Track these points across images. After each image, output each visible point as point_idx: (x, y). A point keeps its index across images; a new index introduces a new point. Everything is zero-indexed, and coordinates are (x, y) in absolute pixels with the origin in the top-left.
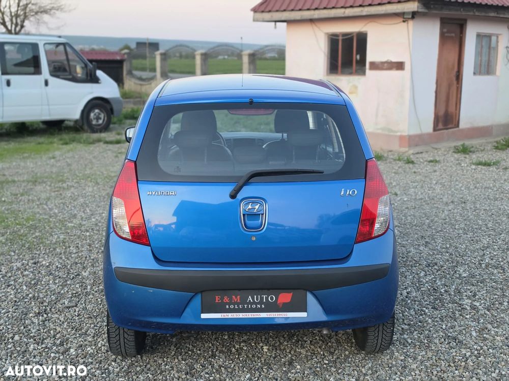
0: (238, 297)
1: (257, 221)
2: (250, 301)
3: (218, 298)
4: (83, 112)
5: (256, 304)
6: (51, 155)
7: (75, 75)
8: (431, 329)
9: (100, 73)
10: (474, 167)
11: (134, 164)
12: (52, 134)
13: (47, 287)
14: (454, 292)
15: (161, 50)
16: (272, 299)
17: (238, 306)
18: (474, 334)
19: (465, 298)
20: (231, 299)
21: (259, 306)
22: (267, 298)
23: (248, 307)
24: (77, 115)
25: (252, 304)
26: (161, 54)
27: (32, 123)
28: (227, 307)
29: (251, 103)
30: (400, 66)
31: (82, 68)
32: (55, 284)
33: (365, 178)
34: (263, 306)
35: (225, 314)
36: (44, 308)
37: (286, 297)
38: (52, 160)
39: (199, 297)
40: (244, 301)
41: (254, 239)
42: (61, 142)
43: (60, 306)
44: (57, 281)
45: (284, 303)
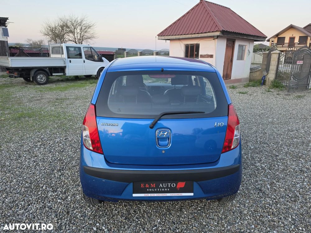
0: (154, 184)
1: (165, 142)
2: (161, 186)
3: (143, 185)
4: (98, 72)
5: (164, 188)
6: (85, 88)
7: (94, 59)
8: (247, 183)
9: (103, 58)
10: (238, 94)
11: (94, 106)
12: (87, 80)
13: (67, 154)
14: (251, 158)
15: (126, 51)
16: (173, 185)
17: (154, 189)
18: (269, 186)
19: (257, 162)
20: (150, 186)
21: (166, 190)
22: (171, 185)
23: (160, 190)
24: (96, 74)
25: (162, 188)
26: (126, 52)
27: (81, 76)
28: (148, 190)
29: (162, 71)
30: (211, 56)
31: (97, 56)
32: (71, 151)
33: (228, 116)
34: (168, 190)
35: (147, 194)
36: (63, 166)
37: (181, 185)
38: (85, 90)
39: (131, 185)
40: (157, 187)
41: (164, 152)
42: (90, 83)
43: (71, 165)
44: (72, 150)
45: (180, 188)
